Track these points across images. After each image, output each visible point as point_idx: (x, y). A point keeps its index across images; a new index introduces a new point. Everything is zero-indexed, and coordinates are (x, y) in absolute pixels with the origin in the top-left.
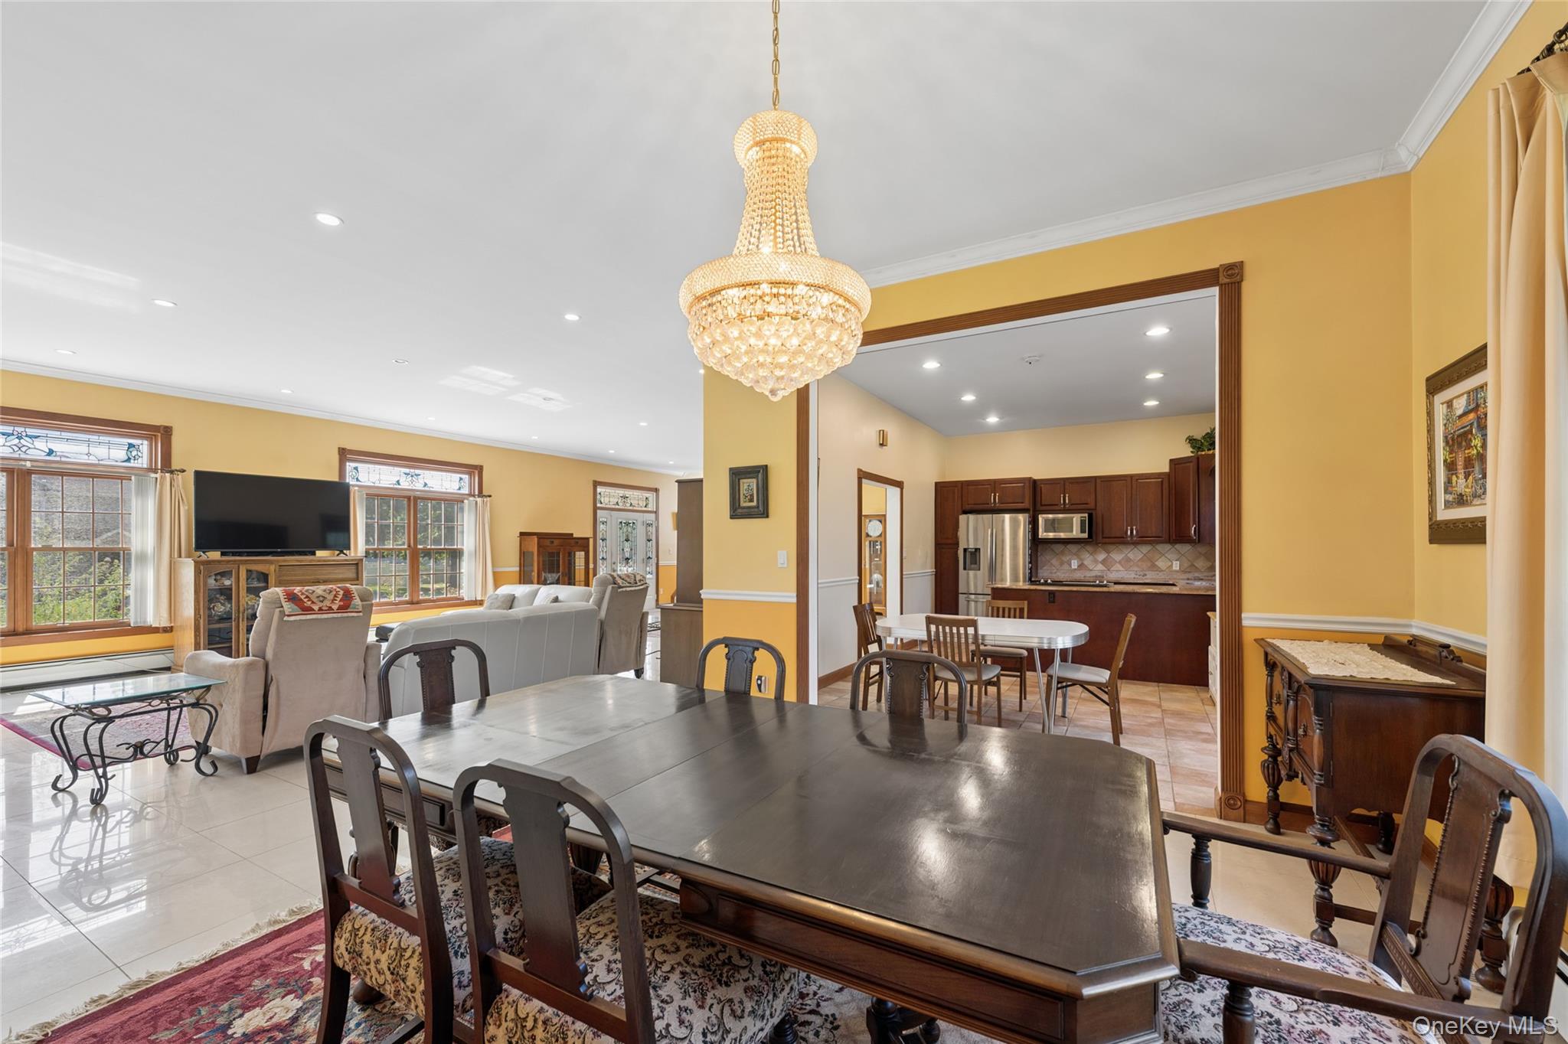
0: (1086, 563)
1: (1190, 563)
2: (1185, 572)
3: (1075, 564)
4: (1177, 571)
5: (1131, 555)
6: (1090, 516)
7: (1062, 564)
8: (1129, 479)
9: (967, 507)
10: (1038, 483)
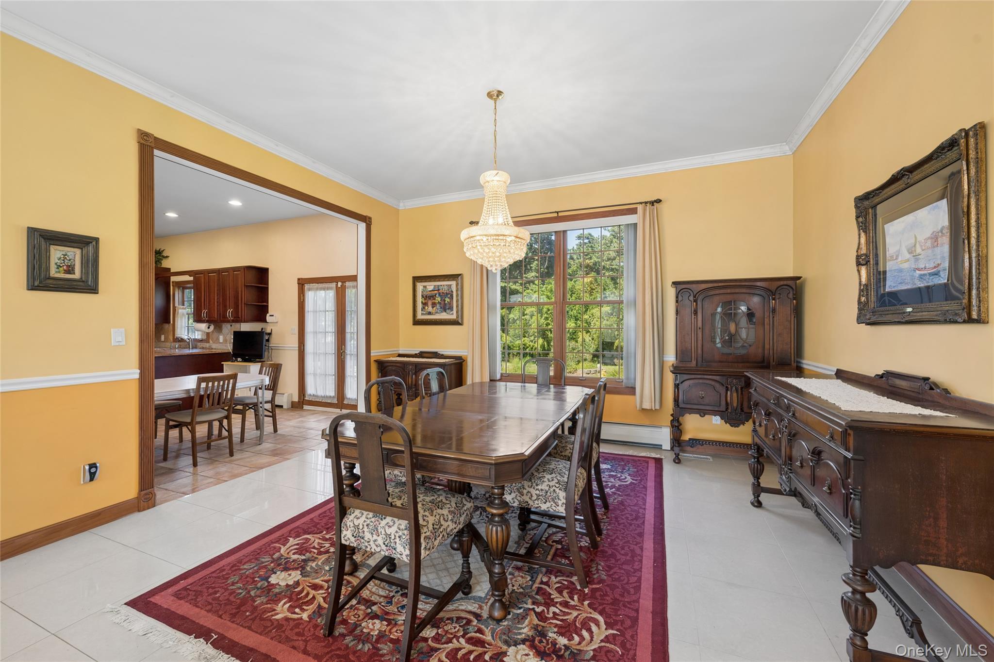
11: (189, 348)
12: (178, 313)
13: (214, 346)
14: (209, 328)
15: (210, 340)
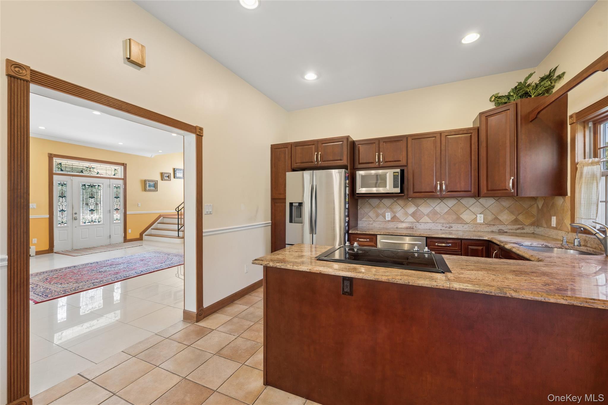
0: (397, 215)
1: (494, 217)
2: (489, 225)
3: (388, 216)
4: (481, 224)
5: (438, 209)
6: (402, 172)
7: (378, 215)
8: (438, 136)
9: (295, 166)
10: (357, 143)
12: (581, 173)
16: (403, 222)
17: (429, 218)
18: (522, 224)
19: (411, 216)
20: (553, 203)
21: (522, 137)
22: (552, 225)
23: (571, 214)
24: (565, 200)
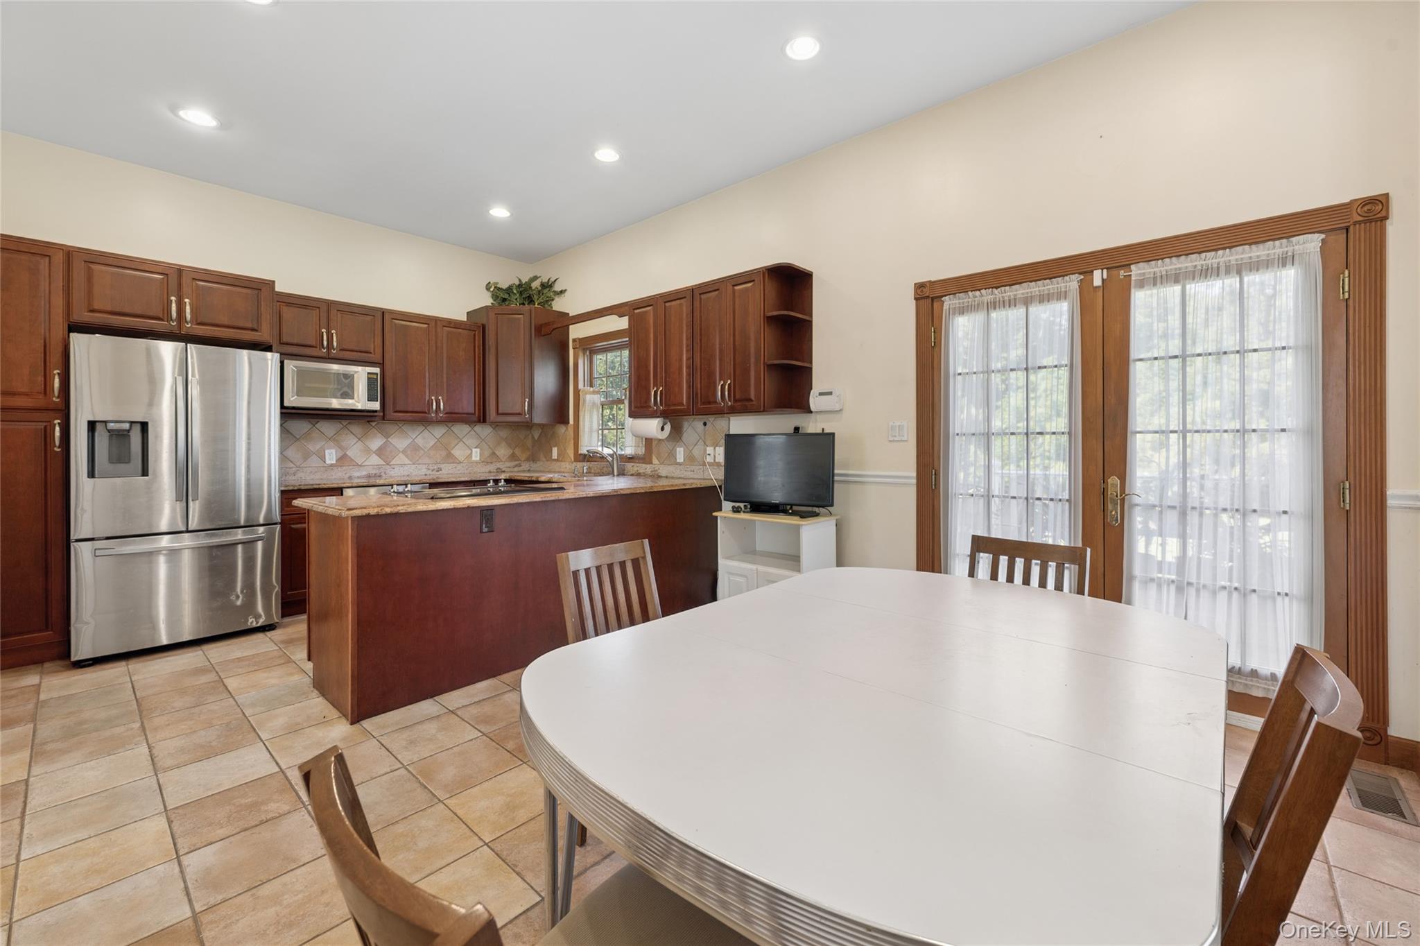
0: (350, 453)
1: (491, 452)
2: (485, 462)
3: (331, 456)
4: (477, 462)
5: (419, 441)
6: (385, 372)
7: (307, 456)
8: (432, 324)
11: (613, 473)
12: (584, 401)
13: (664, 471)
14: (662, 429)
15: (654, 457)
16: (360, 466)
17: (407, 456)
18: (519, 460)
19: (376, 454)
20: (554, 432)
21: (536, 352)
22: (553, 458)
23: (574, 443)
24: (567, 428)
